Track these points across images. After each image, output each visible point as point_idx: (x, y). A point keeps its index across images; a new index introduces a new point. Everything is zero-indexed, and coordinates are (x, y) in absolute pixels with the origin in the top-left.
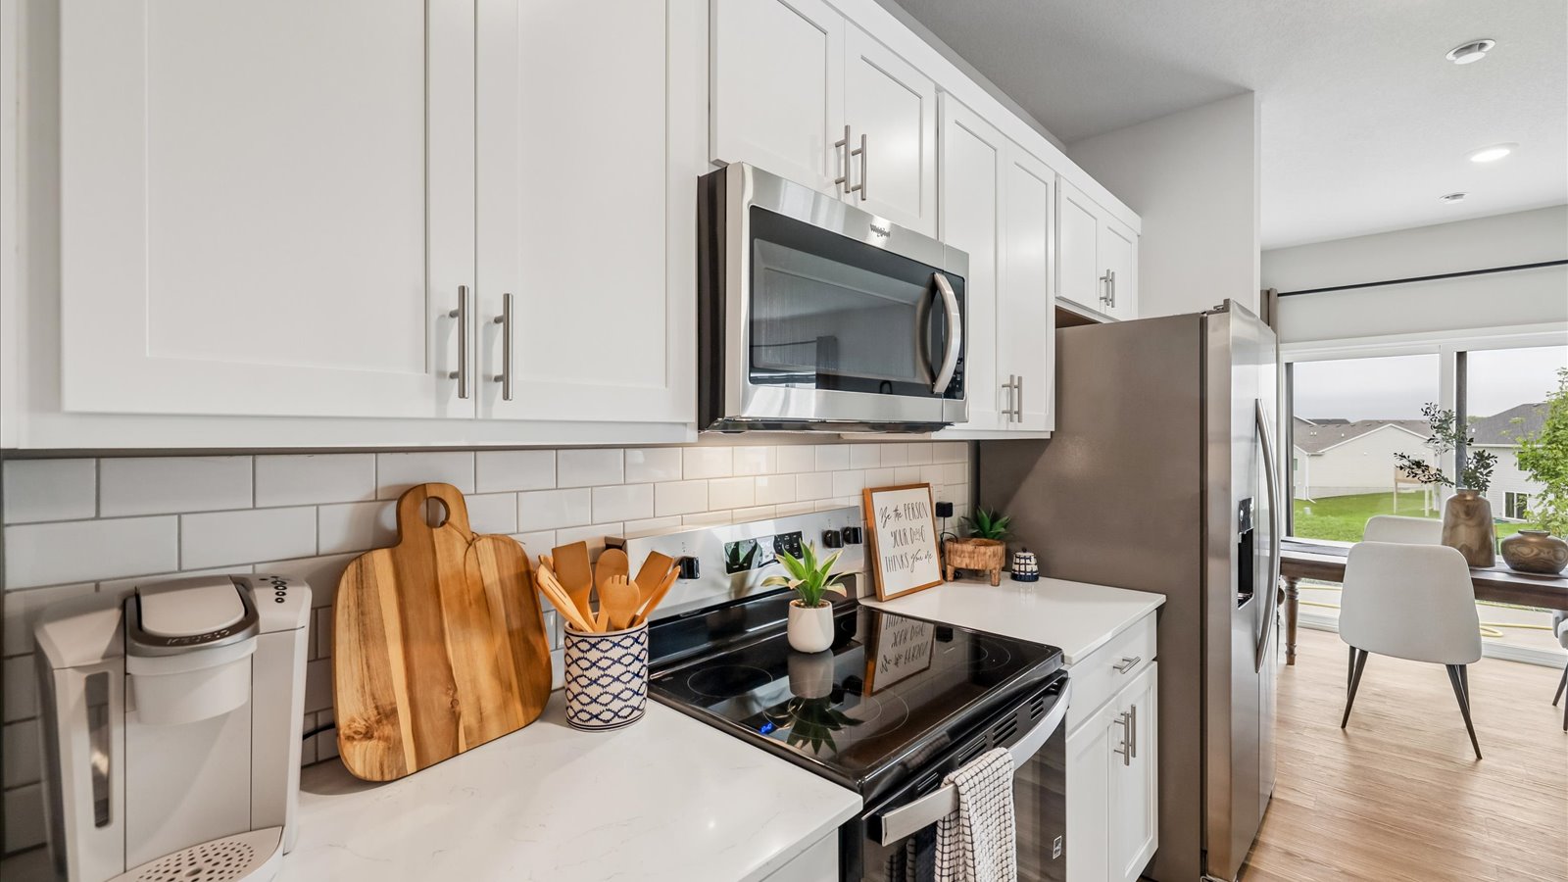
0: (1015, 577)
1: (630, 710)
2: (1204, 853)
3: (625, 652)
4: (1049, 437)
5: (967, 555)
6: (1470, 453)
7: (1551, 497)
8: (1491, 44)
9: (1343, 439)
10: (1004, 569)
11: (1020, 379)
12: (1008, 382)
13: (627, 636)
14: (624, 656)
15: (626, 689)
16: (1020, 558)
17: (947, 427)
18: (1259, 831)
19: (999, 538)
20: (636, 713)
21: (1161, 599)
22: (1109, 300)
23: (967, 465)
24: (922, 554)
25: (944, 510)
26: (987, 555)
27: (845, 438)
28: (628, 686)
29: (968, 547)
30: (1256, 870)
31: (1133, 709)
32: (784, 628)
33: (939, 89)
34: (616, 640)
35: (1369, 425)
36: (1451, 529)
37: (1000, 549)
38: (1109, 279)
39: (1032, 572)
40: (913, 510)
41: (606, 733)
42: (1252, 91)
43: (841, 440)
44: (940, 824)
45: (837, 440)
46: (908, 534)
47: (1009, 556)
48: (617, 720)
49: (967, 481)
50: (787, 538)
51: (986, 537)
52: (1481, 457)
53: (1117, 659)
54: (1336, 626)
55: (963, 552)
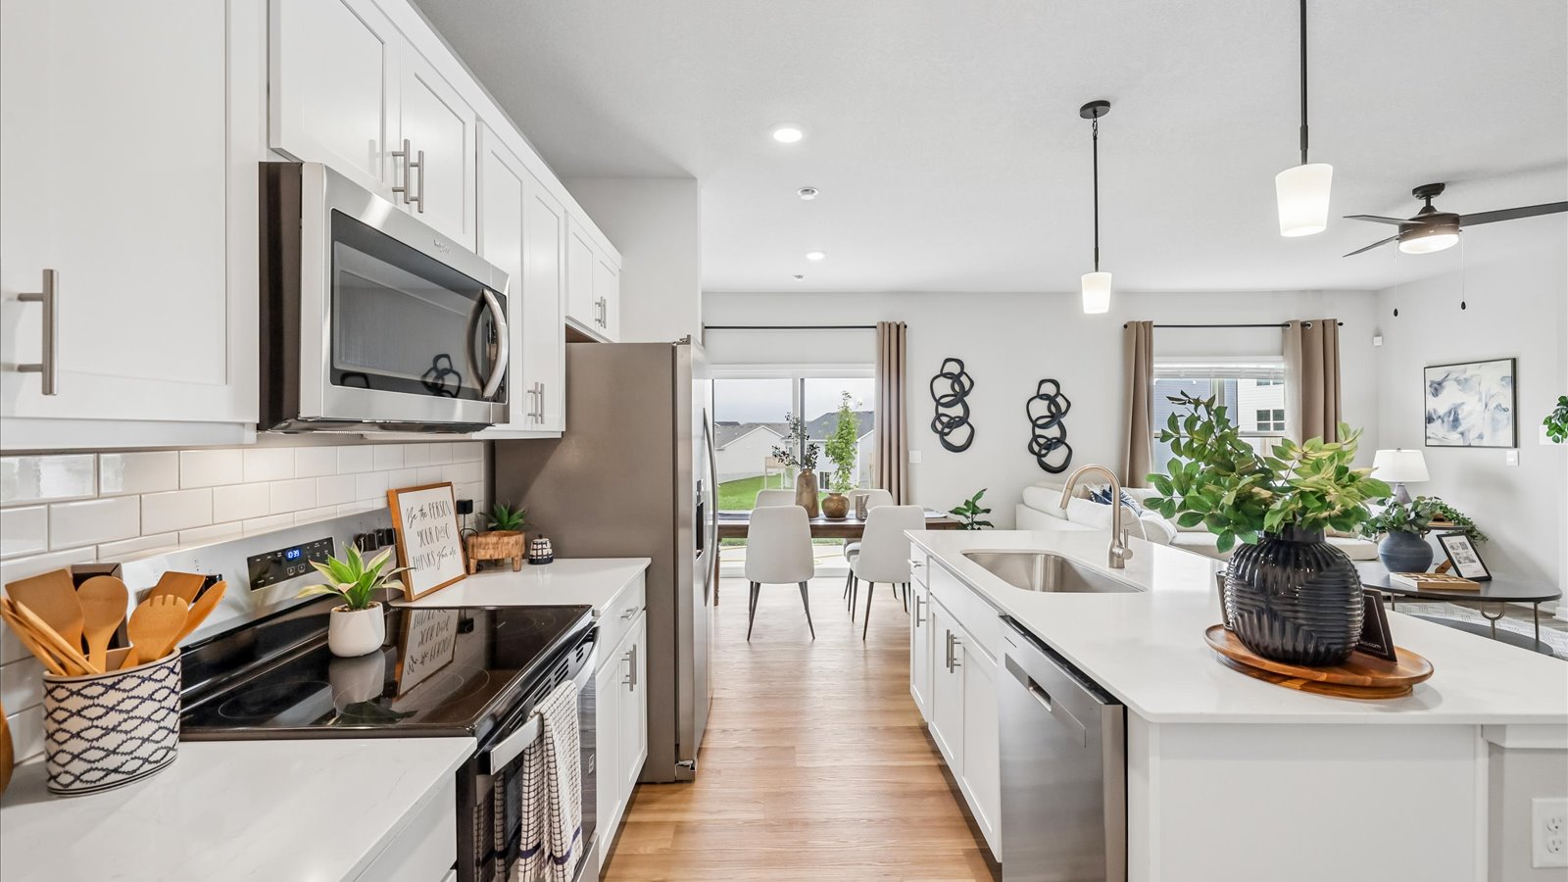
0: (532, 562)
1: (165, 751)
2: (677, 746)
3: (158, 685)
4: (560, 436)
5: (491, 546)
6: (807, 443)
7: (841, 472)
8: (817, 192)
9: (736, 437)
10: (524, 557)
11: (542, 385)
12: (534, 389)
13: (162, 667)
14: (156, 691)
15: (160, 728)
16: (537, 544)
17: (488, 428)
18: (707, 723)
19: (516, 529)
20: (171, 754)
21: (647, 561)
22: (601, 321)
23: (483, 463)
24: (447, 551)
25: (464, 507)
26: (508, 545)
27: (369, 438)
28: (162, 724)
29: (492, 539)
30: (706, 749)
31: (635, 647)
32: (326, 637)
33: (478, 119)
34: (146, 674)
35: (752, 426)
36: (800, 494)
37: (521, 538)
38: (601, 304)
39: (547, 555)
40: (437, 509)
41: (132, 786)
42: (695, 179)
43: (364, 441)
44: (528, 751)
45: (361, 440)
46: (434, 533)
47: (527, 545)
48: (147, 767)
49: (483, 479)
50: (317, 545)
51: (504, 529)
52: (812, 446)
53: (623, 611)
54: (743, 572)
55: (487, 544)
